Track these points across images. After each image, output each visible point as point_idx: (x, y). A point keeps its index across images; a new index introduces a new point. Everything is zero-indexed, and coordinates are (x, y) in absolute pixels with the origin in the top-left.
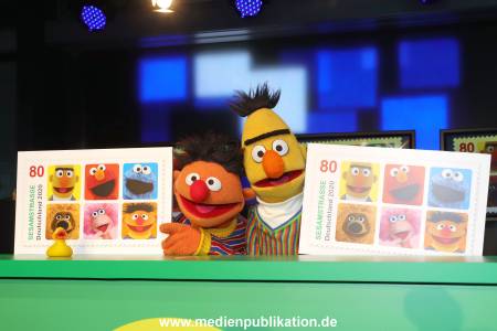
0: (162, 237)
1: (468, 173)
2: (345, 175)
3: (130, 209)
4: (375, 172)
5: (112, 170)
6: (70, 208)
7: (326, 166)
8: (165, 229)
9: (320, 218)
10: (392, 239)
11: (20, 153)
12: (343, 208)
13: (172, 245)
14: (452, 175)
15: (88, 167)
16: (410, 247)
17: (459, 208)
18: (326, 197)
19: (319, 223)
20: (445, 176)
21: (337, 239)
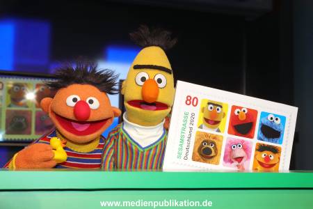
1: (283, 119)
7: (190, 101)
9: (182, 141)
12: (199, 135)
14: (274, 119)
18: (188, 125)
19: (181, 145)
20: (269, 119)
21: (194, 159)
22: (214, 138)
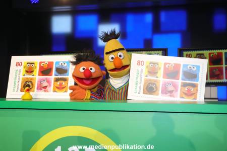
0: (70, 91)
1: (198, 67)
2: (147, 67)
3: (57, 80)
4: (160, 66)
5: (50, 64)
6: (31, 79)
7: (140, 63)
8: (71, 88)
9: (137, 84)
10: (166, 94)
11: (12, 57)
12: (146, 81)
13: (74, 95)
14: (192, 68)
15: (41, 63)
16: (174, 97)
17: (194, 81)
18: (139, 76)
19: (136, 86)
20: (188, 68)
21: (144, 93)
22: (155, 81)
